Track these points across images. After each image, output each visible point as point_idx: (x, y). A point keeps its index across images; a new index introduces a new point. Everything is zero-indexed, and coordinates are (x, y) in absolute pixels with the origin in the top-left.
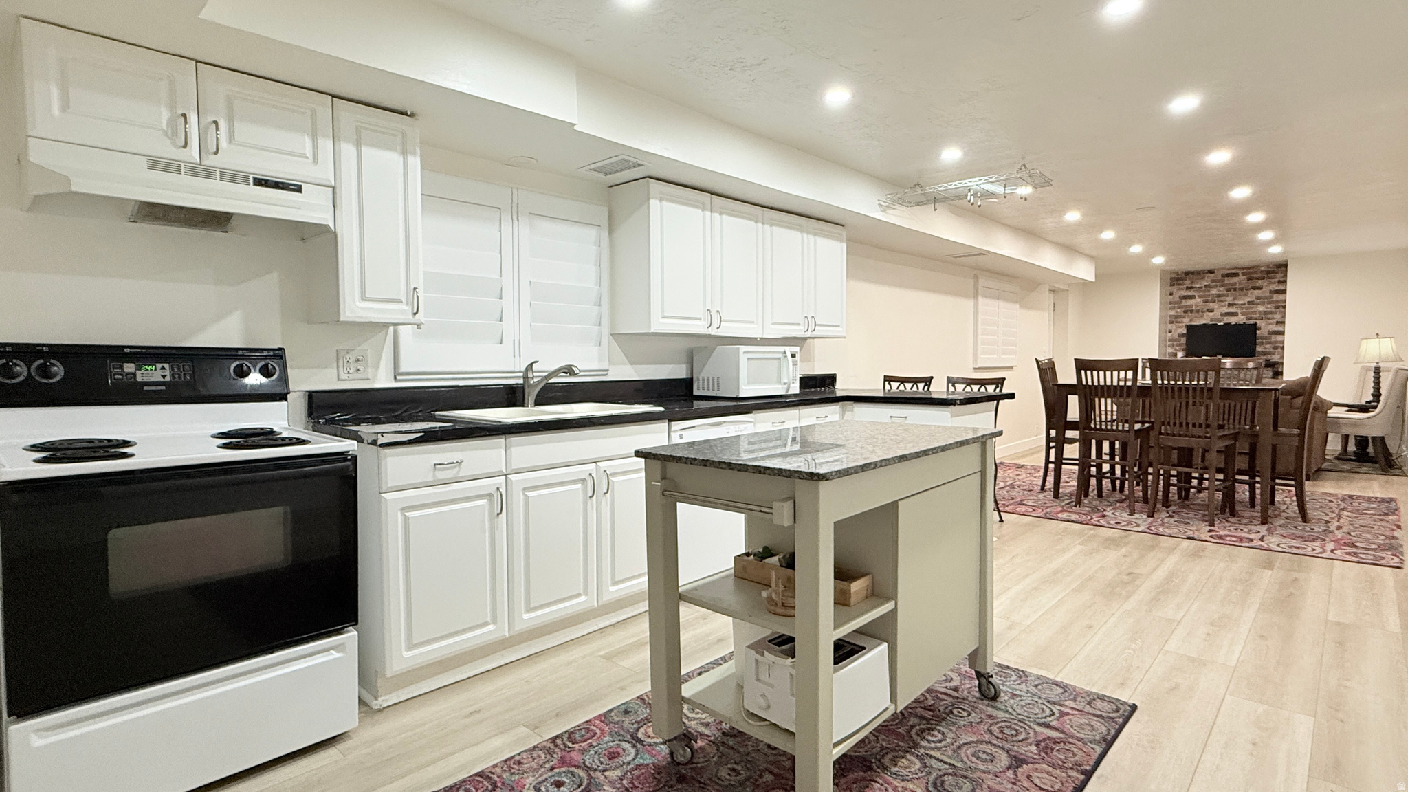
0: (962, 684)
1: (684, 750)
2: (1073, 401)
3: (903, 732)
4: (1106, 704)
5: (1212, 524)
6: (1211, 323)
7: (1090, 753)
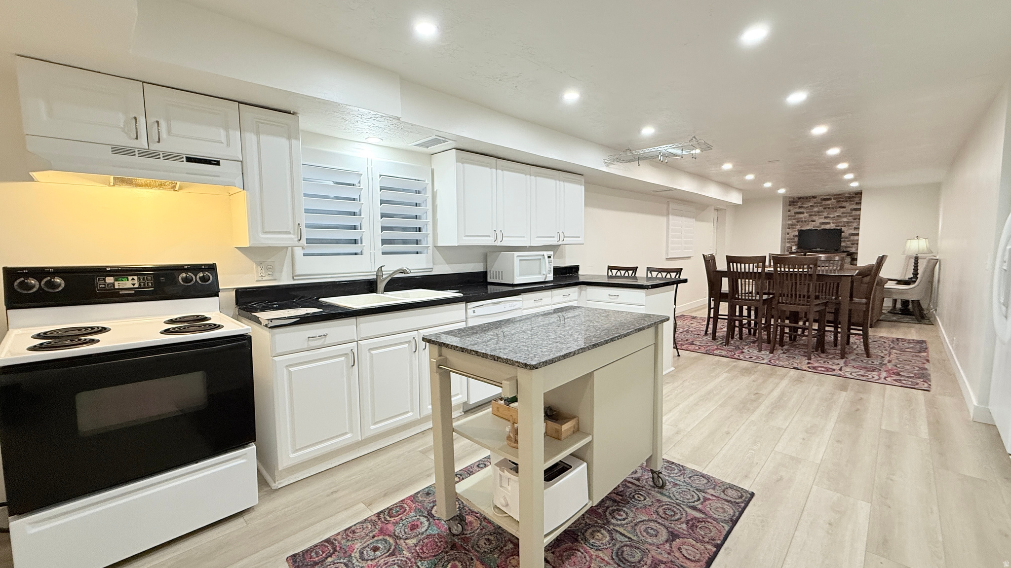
0: (642, 475)
1: (458, 526)
2: (725, 281)
3: (601, 512)
4: (734, 492)
5: (810, 359)
6: (813, 229)
7: (722, 531)
